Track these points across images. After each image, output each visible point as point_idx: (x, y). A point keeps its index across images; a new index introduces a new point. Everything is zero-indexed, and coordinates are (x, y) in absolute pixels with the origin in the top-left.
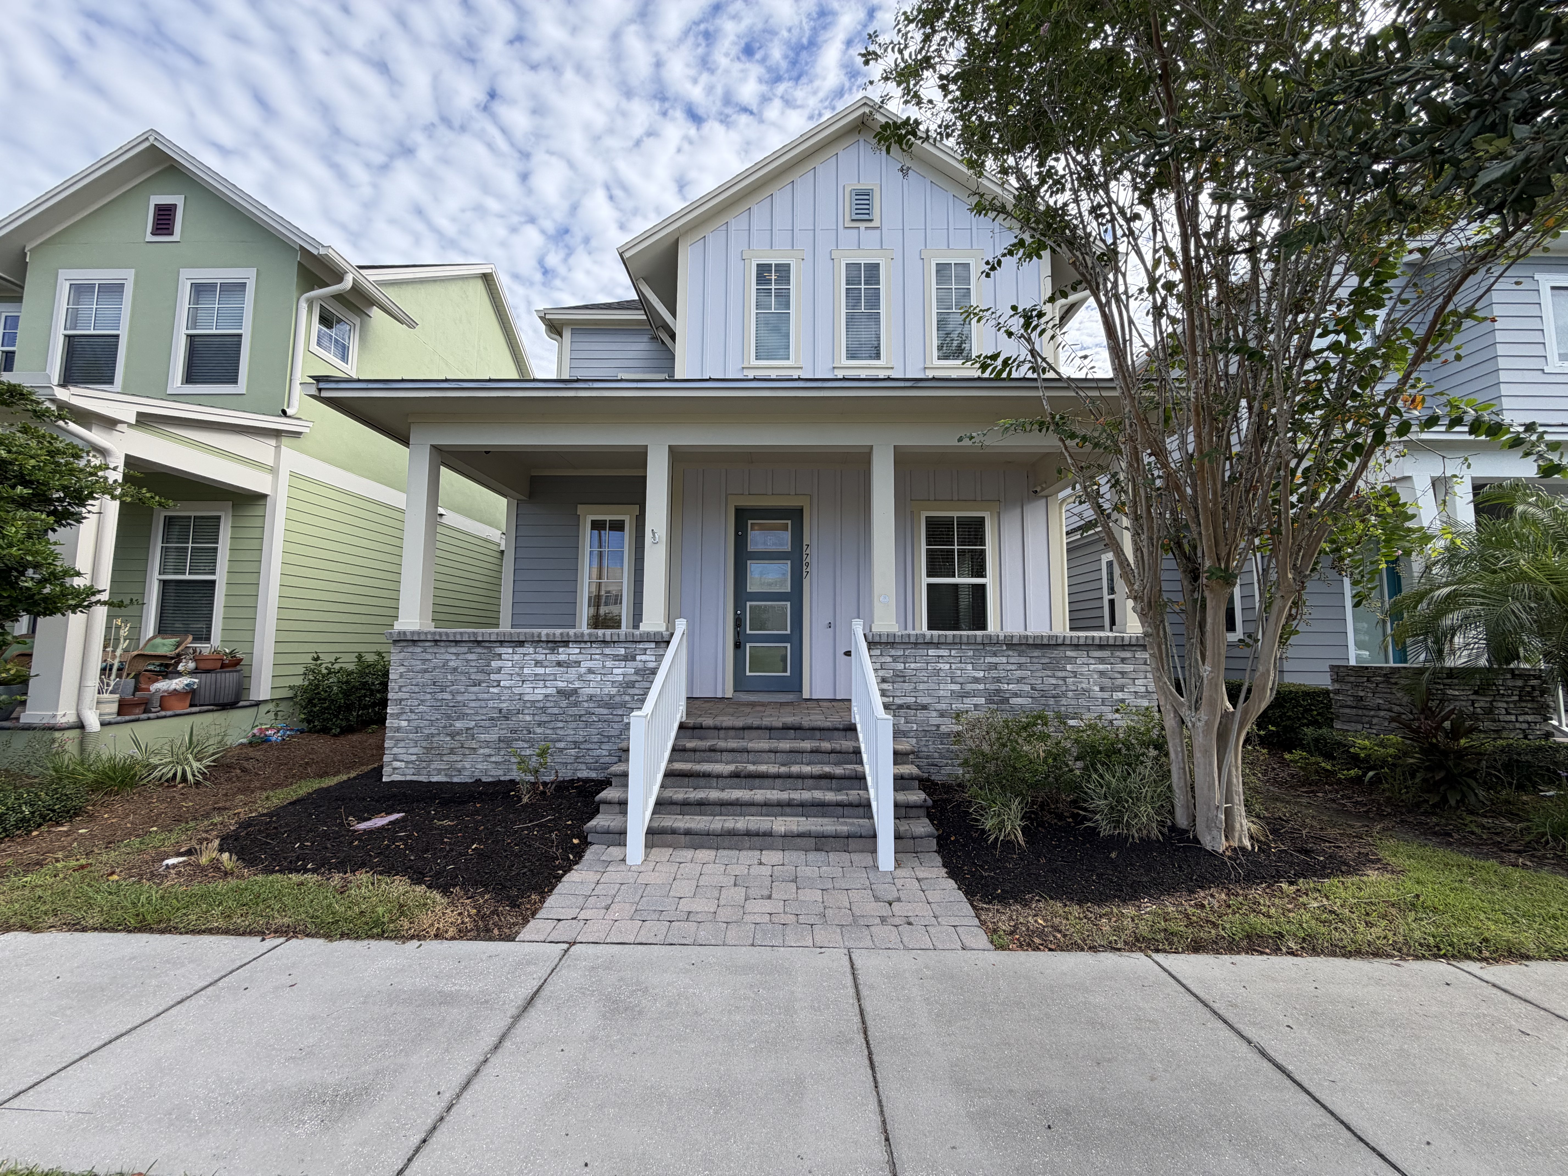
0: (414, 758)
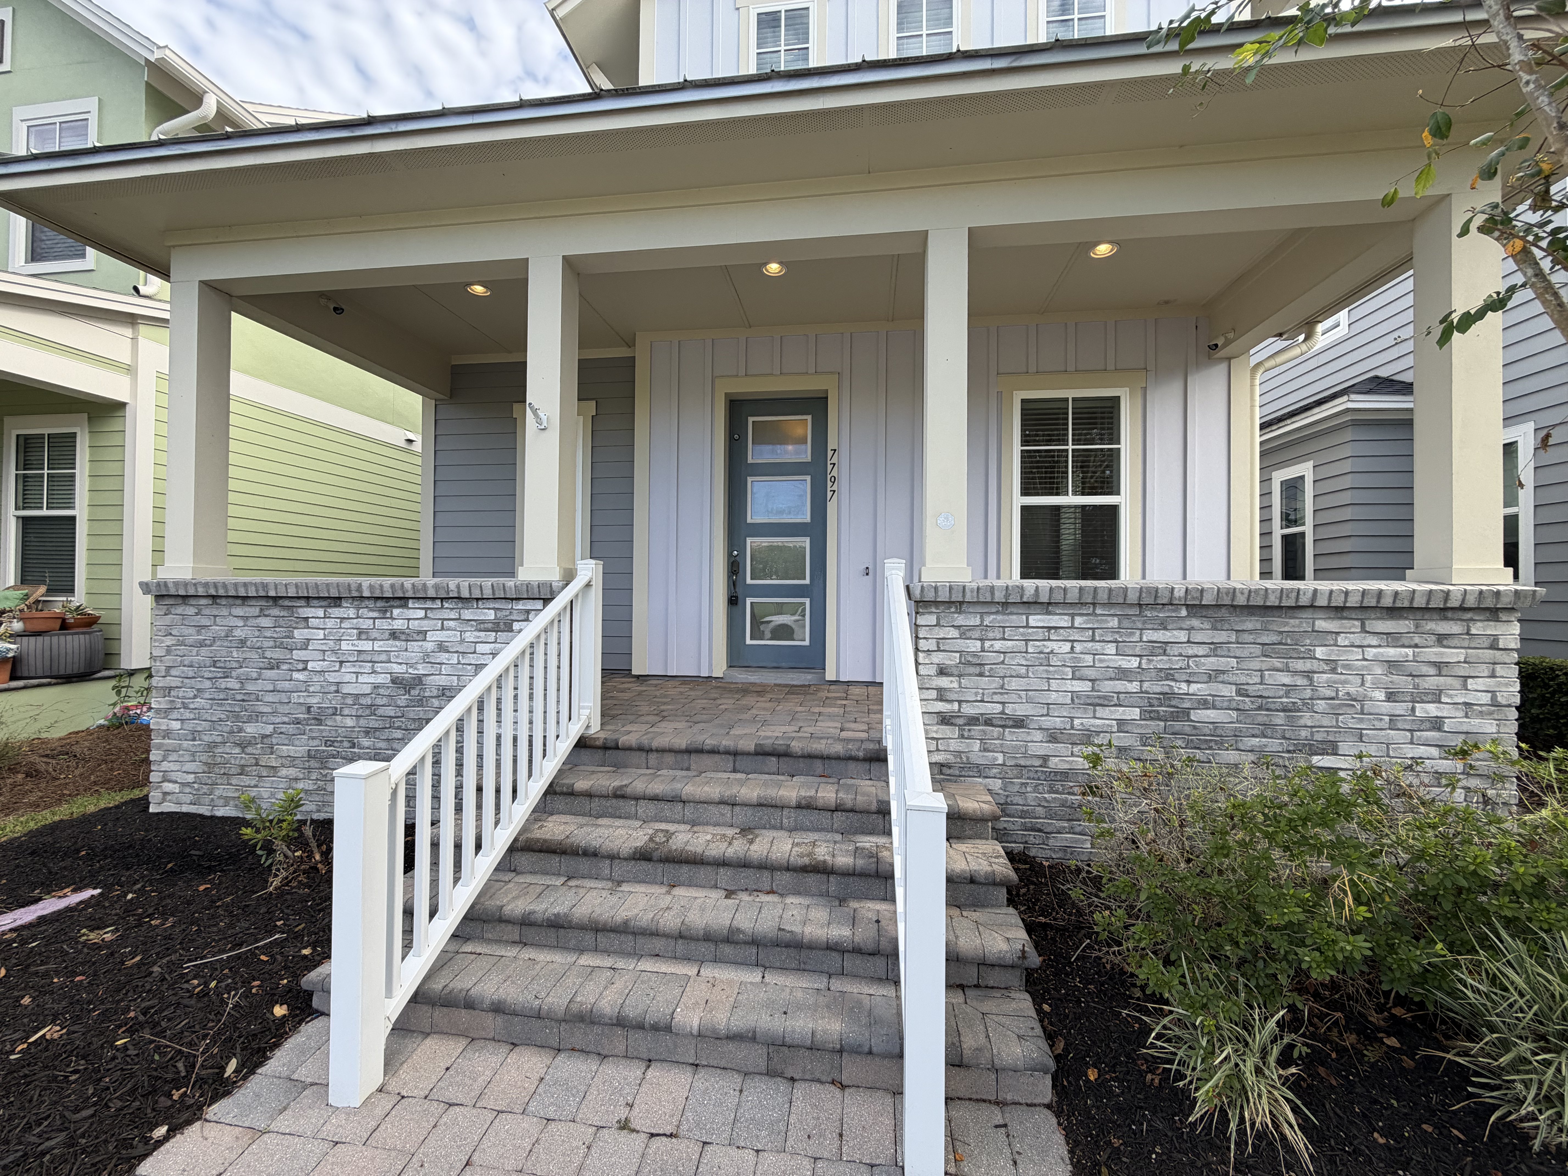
0: (190, 778)
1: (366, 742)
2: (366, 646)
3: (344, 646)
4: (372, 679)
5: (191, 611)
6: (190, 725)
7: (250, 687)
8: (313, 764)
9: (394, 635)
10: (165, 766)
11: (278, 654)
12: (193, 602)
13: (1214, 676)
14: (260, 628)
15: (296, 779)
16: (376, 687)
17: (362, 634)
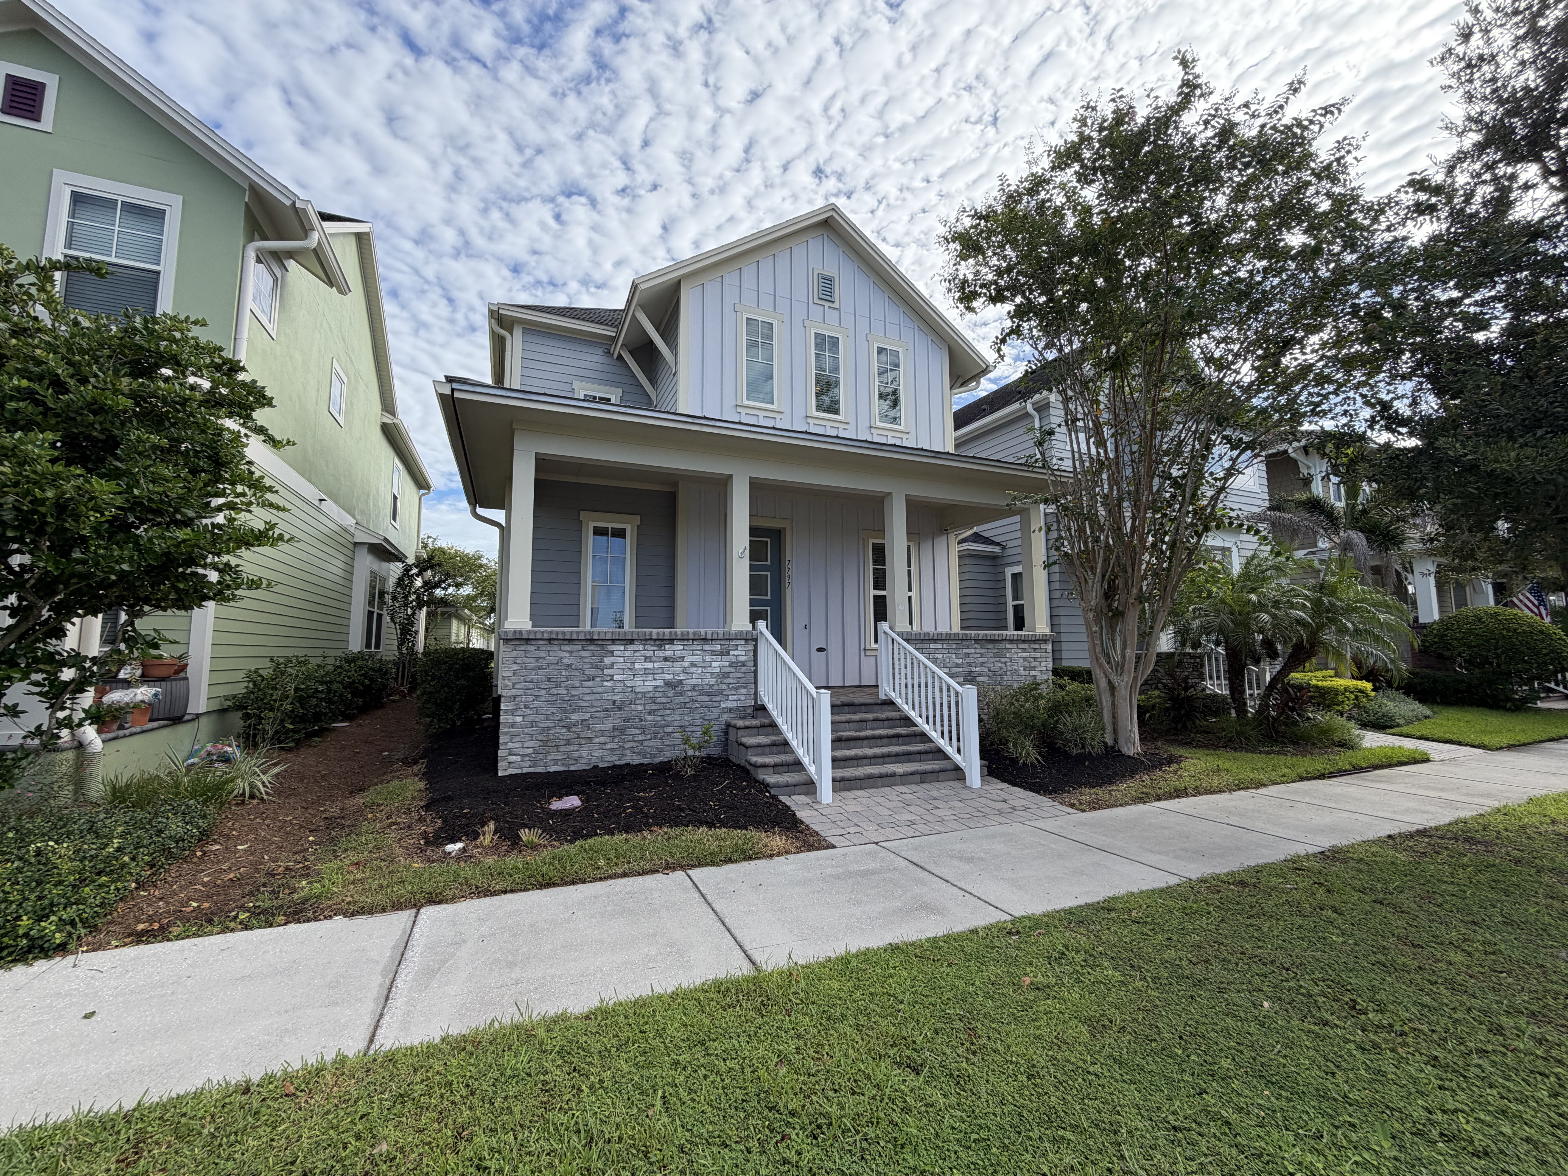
0: (530, 751)
1: (649, 718)
2: (650, 665)
3: (636, 665)
4: (653, 683)
5: (533, 648)
6: (531, 718)
7: (574, 692)
8: (616, 733)
9: (666, 659)
10: (510, 745)
11: (593, 672)
12: (533, 642)
13: (982, 664)
14: (581, 657)
15: (605, 743)
16: (655, 687)
17: (647, 659)
